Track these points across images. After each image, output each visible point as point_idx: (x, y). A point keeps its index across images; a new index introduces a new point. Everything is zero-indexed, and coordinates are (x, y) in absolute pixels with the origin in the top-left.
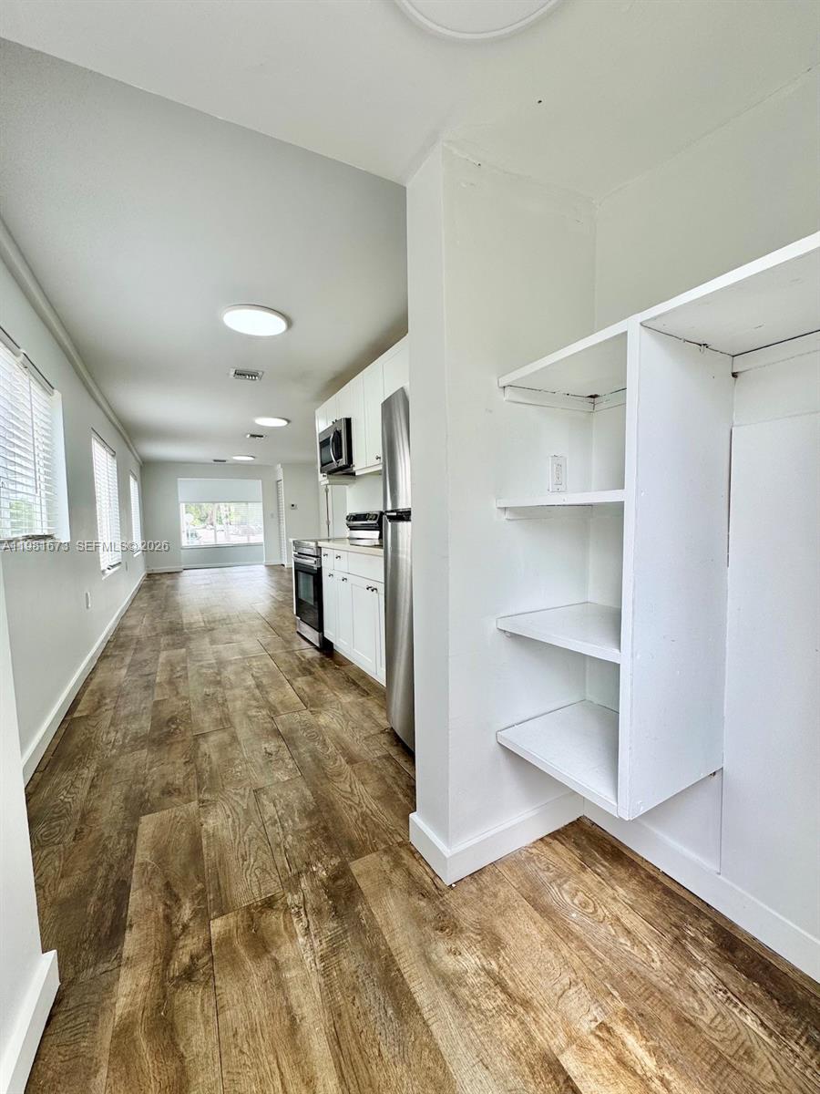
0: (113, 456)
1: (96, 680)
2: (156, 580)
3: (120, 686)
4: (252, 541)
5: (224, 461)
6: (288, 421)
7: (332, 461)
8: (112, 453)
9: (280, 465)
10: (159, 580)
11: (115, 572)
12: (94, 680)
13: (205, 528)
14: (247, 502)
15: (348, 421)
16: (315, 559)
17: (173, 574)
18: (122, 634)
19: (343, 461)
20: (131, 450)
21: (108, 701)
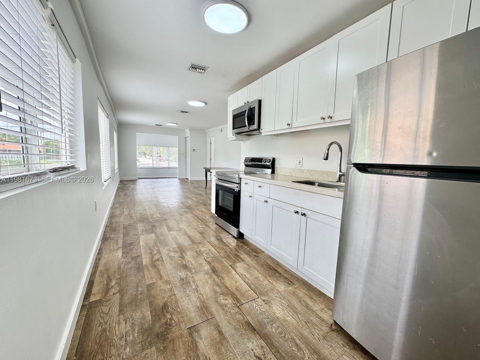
0: (107, 117)
1: (103, 261)
2: (125, 185)
3: (119, 268)
4: (170, 166)
5: (161, 125)
6: (206, 104)
7: (246, 126)
8: (107, 116)
9: (188, 129)
10: (127, 184)
11: (108, 183)
12: (101, 261)
13: (141, 157)
14: (169, 147)
15: (260, 101)
16: (237, 185)
17: (134, 181)
18: (114, 220)
19: (255, 126)
20: (114, 116)
21: (113, 283)
